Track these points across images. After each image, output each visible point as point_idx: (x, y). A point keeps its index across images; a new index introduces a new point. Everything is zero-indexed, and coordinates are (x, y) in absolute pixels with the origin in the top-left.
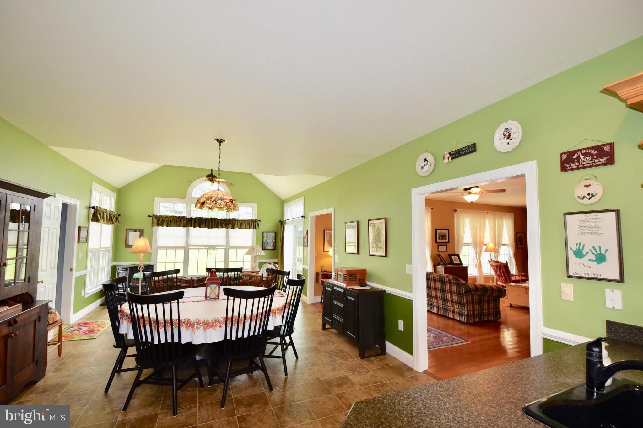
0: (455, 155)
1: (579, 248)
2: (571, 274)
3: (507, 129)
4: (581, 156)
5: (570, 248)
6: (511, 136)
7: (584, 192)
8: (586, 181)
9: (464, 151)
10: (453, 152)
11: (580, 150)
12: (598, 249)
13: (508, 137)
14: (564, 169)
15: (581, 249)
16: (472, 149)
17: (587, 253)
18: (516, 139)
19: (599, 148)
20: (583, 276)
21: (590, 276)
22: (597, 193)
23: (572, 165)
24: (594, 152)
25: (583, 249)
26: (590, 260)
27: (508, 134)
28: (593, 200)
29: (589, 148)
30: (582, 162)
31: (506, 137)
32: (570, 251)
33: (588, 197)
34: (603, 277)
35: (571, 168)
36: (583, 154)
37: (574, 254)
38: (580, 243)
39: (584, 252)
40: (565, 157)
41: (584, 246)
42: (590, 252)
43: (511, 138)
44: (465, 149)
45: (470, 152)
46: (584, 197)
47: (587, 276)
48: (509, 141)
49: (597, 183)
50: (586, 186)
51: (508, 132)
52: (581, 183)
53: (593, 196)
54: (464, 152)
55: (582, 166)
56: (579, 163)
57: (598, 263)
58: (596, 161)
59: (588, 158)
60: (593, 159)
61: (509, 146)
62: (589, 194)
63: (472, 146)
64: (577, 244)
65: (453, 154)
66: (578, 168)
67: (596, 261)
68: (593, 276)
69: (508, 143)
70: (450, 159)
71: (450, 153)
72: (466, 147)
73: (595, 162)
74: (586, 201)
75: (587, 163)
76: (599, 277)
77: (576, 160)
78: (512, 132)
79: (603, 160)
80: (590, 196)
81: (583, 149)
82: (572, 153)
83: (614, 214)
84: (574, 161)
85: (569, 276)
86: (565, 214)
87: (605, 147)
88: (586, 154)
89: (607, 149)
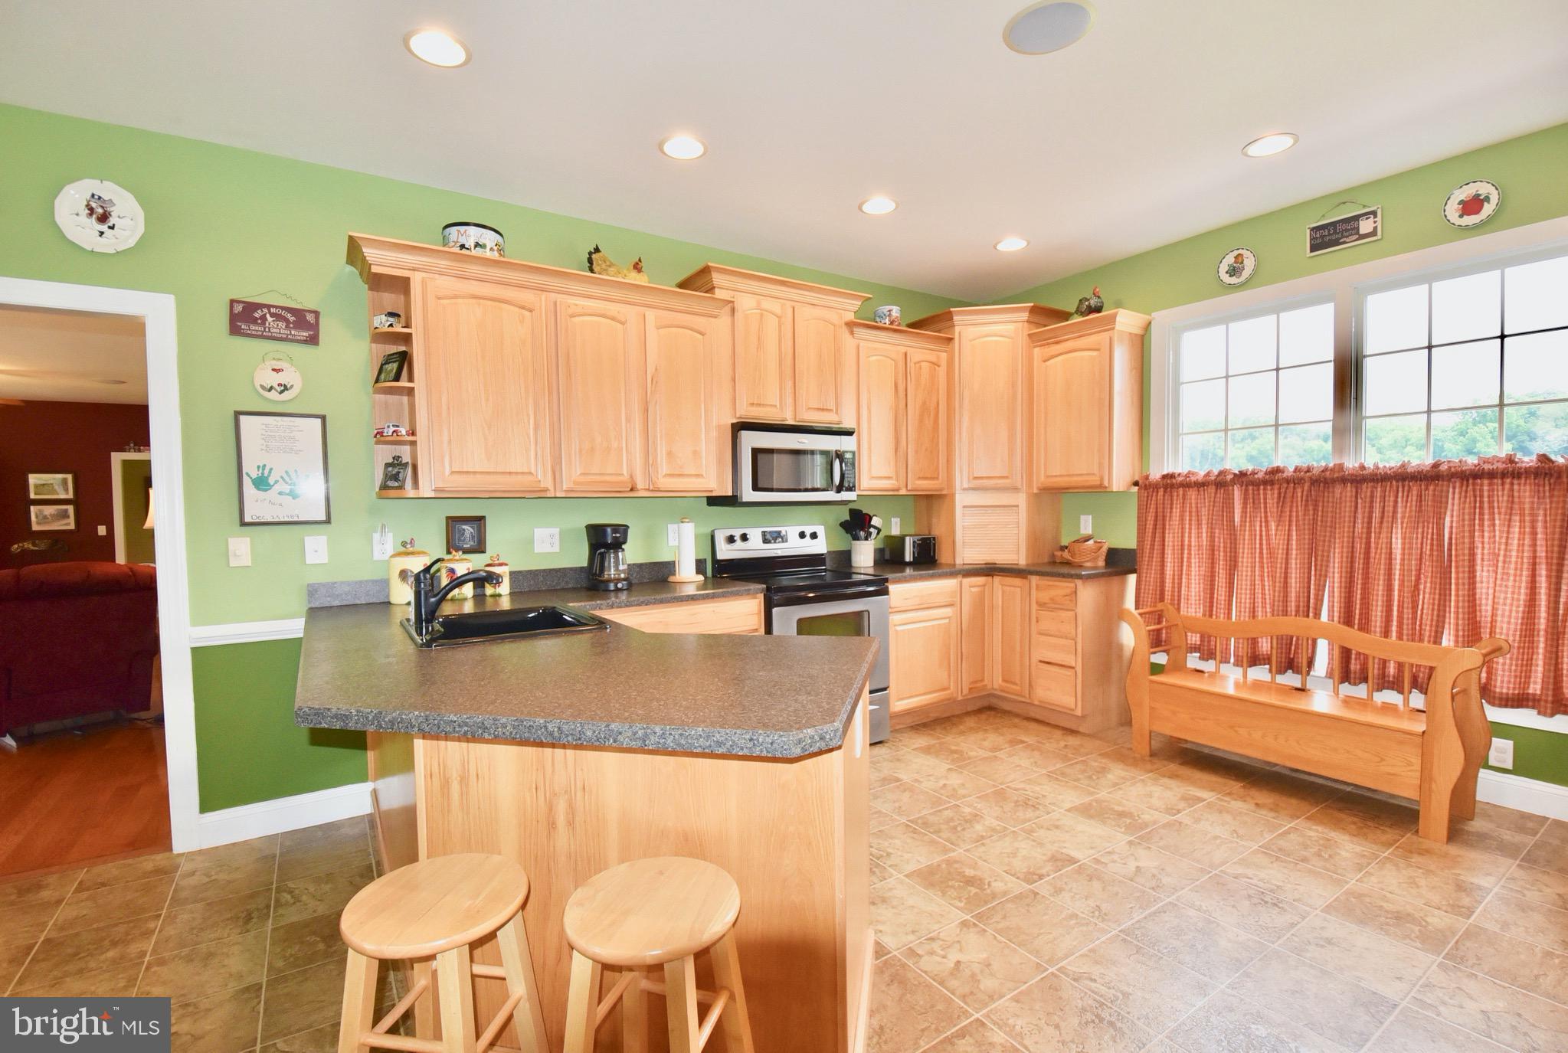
1: (263, 474)
2: (247, 519)
3: (100, 198)
4: (268, 316)
5: (247, 474)
6: (112, 221)
7: (274, 379)
8: (274, 362)
11: (269, 307)
12: (293, 476)
13: (103, 218)
14: (235, 330)
15: (266, 475)
17: (276, 482)
18: (127, 233)
19: (299, 314)
20: (270, 520)
21: (280, 520)
22: (292, 386)
23: (253, 327)
24: (292, 319)
25: (269, 475)
26: (280, 493)
27: (100, 211)
28: (286, 395)
29: (283, 308)
30: (269, 328)
31: (94, 216)
32: (245, 477)
33: (279, 389)
34: (299, 519)
35: (249, 332)
36: (272, 315)
37: (254, 484)
38: (265, 466)
39: (271, 481)
40: (239, 308)
41: (271, 469)
42: (280, 480)
43: (110, 224)
46: (271, 388)
47: (277, 520)
48: (104, 228)
49: (293, 369)
50: (273, 370)
51: (102, 207)
52: (267, 363)
53: (286, 388)
55: (270, 334)
56: (265, 328)
57: (294, 498)
58: (293, 332)
59: (280, 324)
60: (287, 327)
61: (102, 240)
62: (280, 385)
64: (259, 467)
66: (262, 337)
67: (289, 494)
68: (286, 519)
69: (102, 233)
73: (291, 334)
74: (273, 395)
75: (278, 331)
76: (296, 519)
77: (259, 321)
78: (115, 212)
79: (304, 334)
80: (282, 388)
81: (273, 306)
82: (251, 307)
83: (319, 421)
84: (254, 321)
85: (243, 524)
86: (238, 414)
87: (307, 314)
88: (278, 317)
89: (310, 318)
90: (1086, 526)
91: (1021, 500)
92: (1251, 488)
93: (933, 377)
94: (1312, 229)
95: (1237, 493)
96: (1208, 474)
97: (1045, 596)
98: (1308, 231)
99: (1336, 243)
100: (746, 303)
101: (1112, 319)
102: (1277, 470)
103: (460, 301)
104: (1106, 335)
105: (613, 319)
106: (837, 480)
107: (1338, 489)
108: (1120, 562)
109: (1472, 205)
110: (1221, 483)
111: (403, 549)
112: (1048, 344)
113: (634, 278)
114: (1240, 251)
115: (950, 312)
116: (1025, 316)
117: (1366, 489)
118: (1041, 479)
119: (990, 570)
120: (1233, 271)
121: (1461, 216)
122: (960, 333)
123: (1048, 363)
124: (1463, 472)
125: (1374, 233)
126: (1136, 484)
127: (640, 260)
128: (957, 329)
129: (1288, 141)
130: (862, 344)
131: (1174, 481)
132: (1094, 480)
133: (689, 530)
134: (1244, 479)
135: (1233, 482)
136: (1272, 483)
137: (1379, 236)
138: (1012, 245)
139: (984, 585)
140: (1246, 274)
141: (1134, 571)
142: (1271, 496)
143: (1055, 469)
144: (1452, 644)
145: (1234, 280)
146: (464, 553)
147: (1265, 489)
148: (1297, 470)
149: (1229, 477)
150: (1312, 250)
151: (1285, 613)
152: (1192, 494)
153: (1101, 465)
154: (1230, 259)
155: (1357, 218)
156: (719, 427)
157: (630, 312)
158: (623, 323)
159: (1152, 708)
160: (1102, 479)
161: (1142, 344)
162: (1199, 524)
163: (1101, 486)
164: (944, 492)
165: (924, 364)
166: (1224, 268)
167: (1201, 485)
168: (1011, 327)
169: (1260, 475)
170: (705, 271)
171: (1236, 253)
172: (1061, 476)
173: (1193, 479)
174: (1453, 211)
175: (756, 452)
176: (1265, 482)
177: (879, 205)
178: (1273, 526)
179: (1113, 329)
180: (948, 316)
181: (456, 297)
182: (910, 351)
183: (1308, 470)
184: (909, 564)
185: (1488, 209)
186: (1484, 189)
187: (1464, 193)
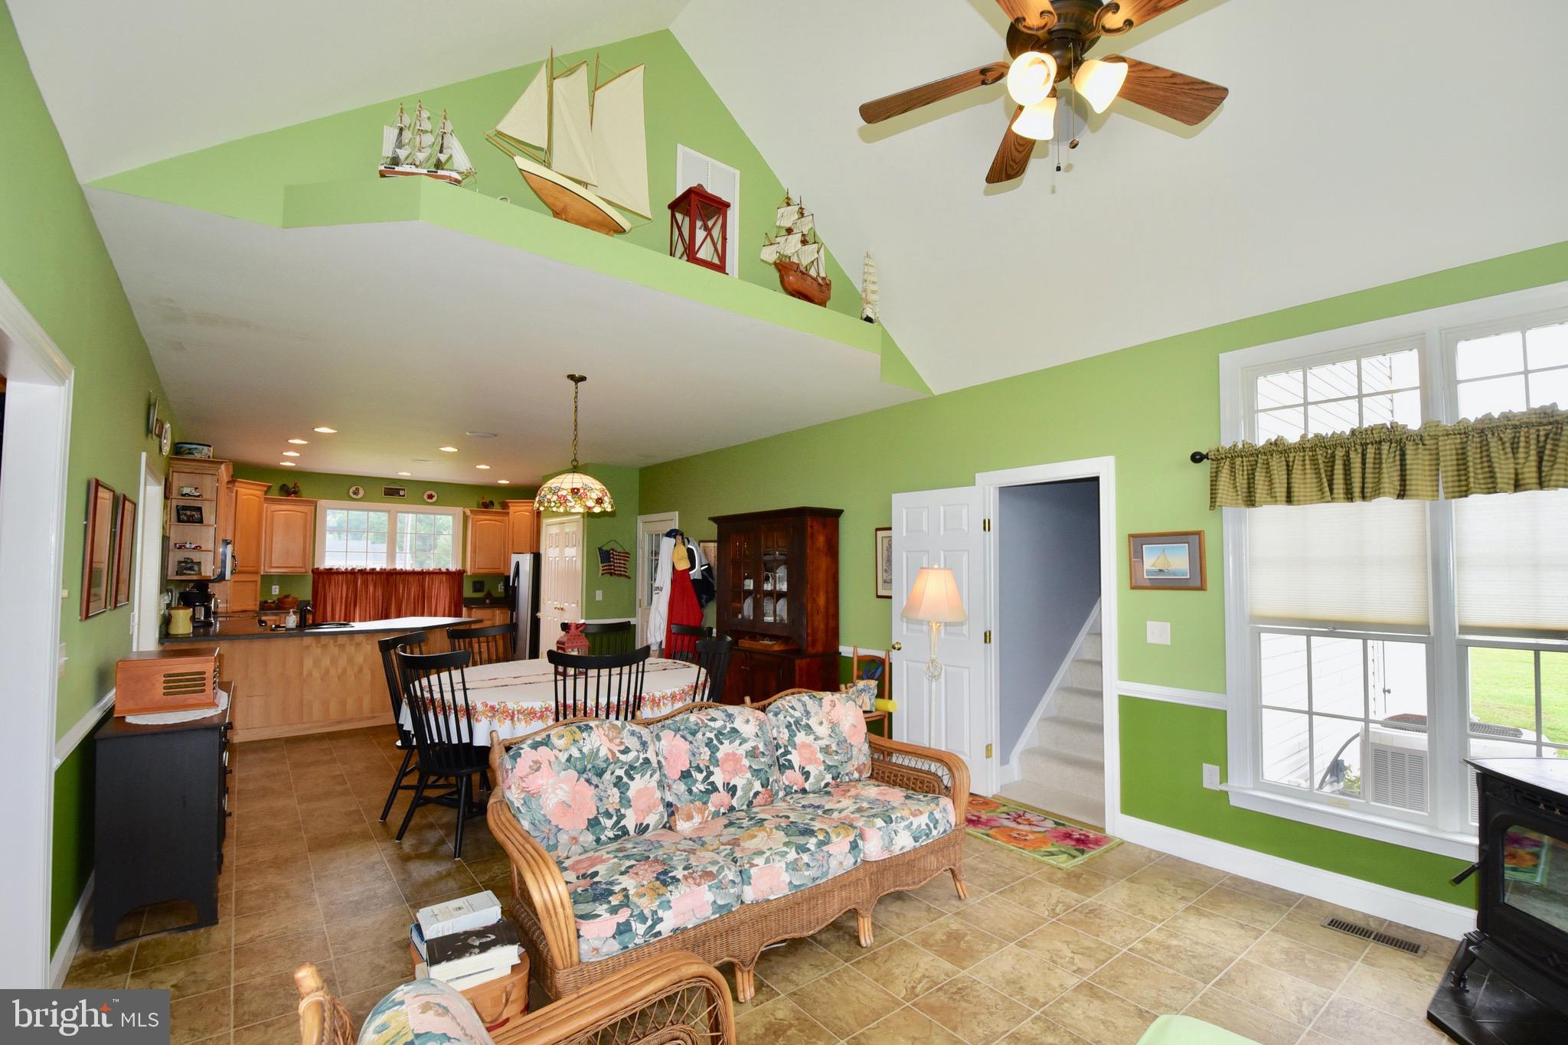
90: (276, 591)
96: (346, 569)
98: (385, 488)
99: (393, 494)
102: (374, 569)
109: (431, 496)
120: (355, 493)
121: (428, 498)
122: (237, 491)
124: (429, 572)
125: (404, 495)
126: (312, 573)
128: (236, 489)
131: (330, 571)
134: (361, 572)
135: (357, 573)
136: (371, 574)
137: (405, 497)
140: (360, 496)
142: (370, 578)
145: (355, 496)
148: (379, 569)
149: (355, 571)
150: (385, 495)
152: (340, 577)
154: (354, 488)
155: (398, 489)
160: (307, 569)
162: (342, 588)
166: (352, 490)
167: (342, 573)
168: (258, 493)
169: (367, 571)
171: (357, 487)
172: (280, 568)
173: (340, 571)
174: (425, 497)
176: (369, 573)
178: (371, 588)
185: (434, 499)
186: (434, 493)
187: (429, 492)
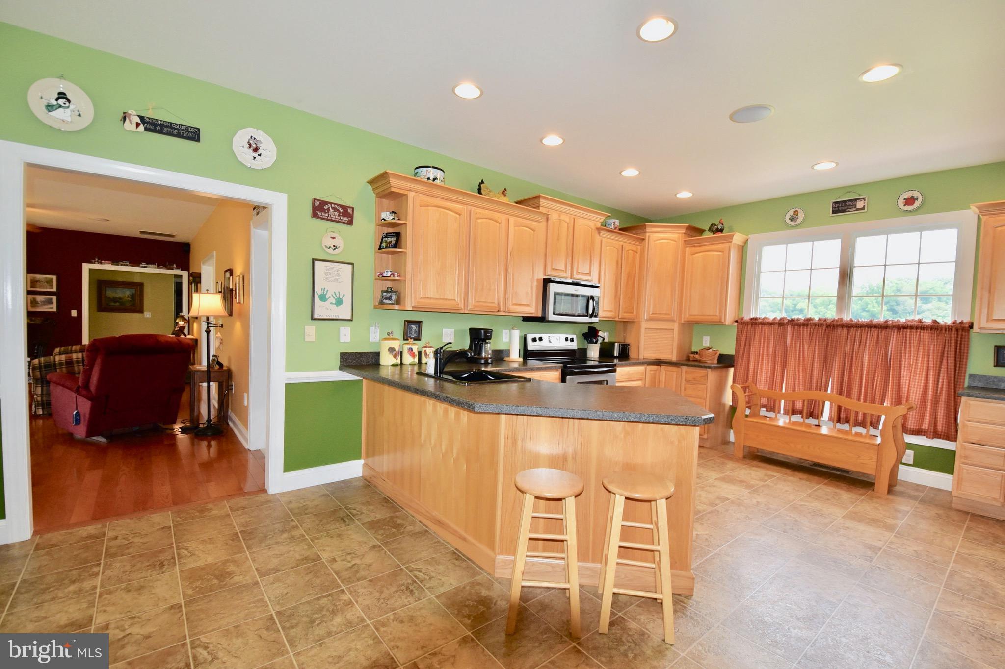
0: (153, 126)
1: (323, 292)
2: (315, 316)
3: (255, 139)
4: (331, 208)
5: (317, 292)
6: (260, 152)
7: (331, 243)
8: (332, 233)
9: (175, 129)
10: (149, 118)
11: (331, 204)
12: (338, 295)
13: (256, 150)
14: (315, 215)
15: (325, 293)
16: (194, 135)
17: (330, 297)
18: (267, 159)
19: (345, 208)
20: (325, 317)
21: (331, 318)
22: (339, 246)
23: (323, 214)
24: (342, 211)
26: (331, 303)
27: (254, 146)
28: (336, 251)
29: (338, 205)
30: (331, 215)
31: (251, 148)
33: (333, 248)
34: (340, 318)
35: (321, 216)
36: (333, 208)
37: (319, 298)
38: (325, 288)
39: (327, 297)
40: (317, 203)
41: (327, 290)
42: (332, 296)
43: (259, 153)
44: (178, 127)
45: (188, 138)
46: (330, 247)
47: (328, 317)
48: (256, 155)
49: (340, 237)
50: (332, 237)
51: (256, 144)
52: (329, 233)
53: (336, 248)
54: (175, 132)
55: (330, 218)
56: (329, 215)
57: (337, 306)
58: (342, 218)
59: (335, 213)
60: (339, 215)
61: (256, 162)
62: (334, 246)
63: (193, 130)
64: (322, 289)
65: (148, 123)
66: (327, 219)
67: (335, 304)
68: (333, 318)
69: (255, 158)
70: (142, 128)
71: (142, 118)
72: (182, 125)
73: (340, 219)
74: (331, 251)
75: (334, 216)
76: (337, 318)
77: (326, 211)
78: (262, 147)
79: (347, 219)
81: (333, 204)
82: (323, 203)
83: (351, 266)
84: (323, 211)
85: (313, 319)
86: (314, 260)
87: (349, 209)
88: (335, 209)
89: (350, 211)
90: (706, 342)
91: (676, 327)
92: (796, 327)
93: (634, 258)
94: (834, 203)
95: (789, 329)
96: (775, 319)
97: (690, 377)
98: (832, 204)
99: (844, 211)
100: (554, 216)
101: (731, 237)
102: (809, 319)
103: (430, 208)
104: (727, 245)
105: (496, 221)
106: (590, 311)
107: (839, 330)
108: (726, 361)
109: (910, 201)
110: (781, 324)
111: (387, 336)
112: (694, 246)
113: (503, 199)
114: (797, 209)
115: (645, 225)
116: (683, 230)
117: (852, 331)
118: (686, 316)
119: (658, 363)
120: (792, 219)
121: (905, 205)
122: (649, 236)
123: (694, 256)
124: (898, 326)
125: (863, 208)
126: (736, 321)
127: (505, 189)
128: (648, 234)
129: (834, 165)
130: (604, 240)
131: (757, 321)
132: (716, 319)
133: (517, 335)
134: (793, 323)
135: (787, 324)
136: (807, 325)
137: (866, 210)
138: (684, 195)
139: (656, 370)
140: (799, 221)
141: (732, 366)
142: (806, 332)
143: (694, 311)
144: (889, 405)
145: (792, 223)
146: (414, 340)
147: (803, 328)
148: (820, 319)
149: (786, 321)
150: (833, 213)
151: (810, 389)
152: (766, 328)
153: (720, 311)
154: (791, 213)
155: (856, 200)
156: (538, 280)
157: (502, 218)
158: (500, 223)
159: (746, 434)
160: (721, 318)
161: (743, 249)
162: (768, 344)
163: (720, 322)
164: (635, 320)
165: (630, 252)
166: (788, 216)
167: (771, 324)
168: (676, 236)
169: (801, 321)
170: (537, 197)
171: (795, 210)
172: (698, 315)
173: (767, 321)
174: (901, 203)
175: (556, 294)
176: (804, 325)
177: (630, 172)
178: (806, 347)
179: (731, 242)
180: (644, 227)
181: (428, 206)
182: (625, 244)
183: (825, 320)
184: (616, 357)
185: (917, 204)
186: (916, 194)
187: (907, 195)
